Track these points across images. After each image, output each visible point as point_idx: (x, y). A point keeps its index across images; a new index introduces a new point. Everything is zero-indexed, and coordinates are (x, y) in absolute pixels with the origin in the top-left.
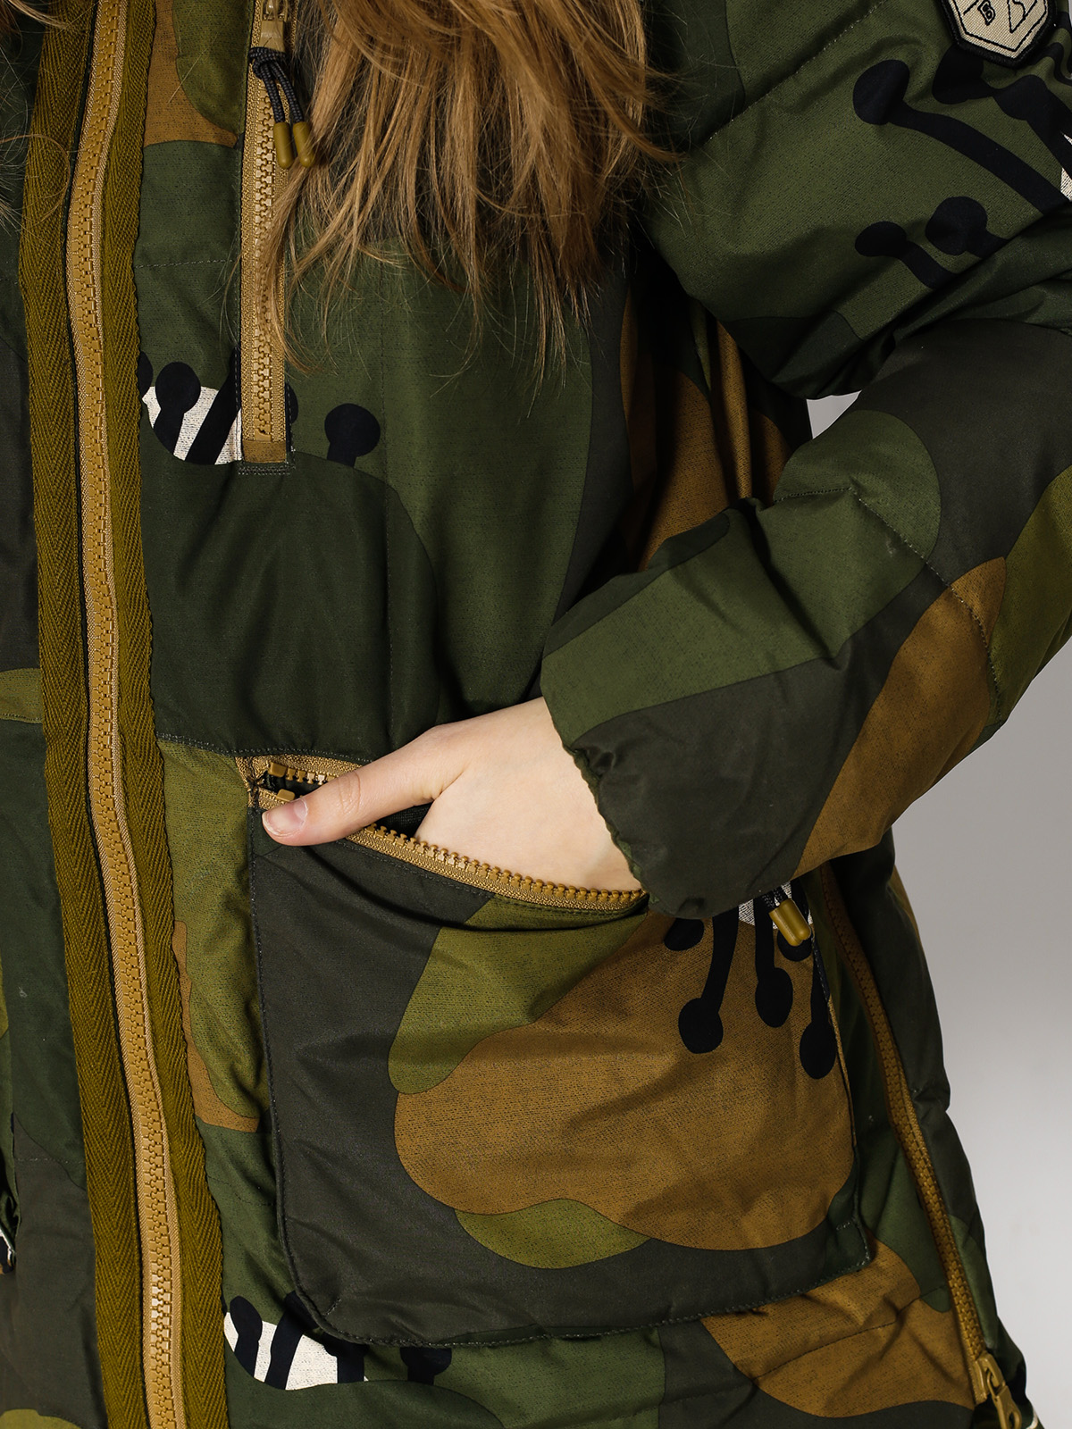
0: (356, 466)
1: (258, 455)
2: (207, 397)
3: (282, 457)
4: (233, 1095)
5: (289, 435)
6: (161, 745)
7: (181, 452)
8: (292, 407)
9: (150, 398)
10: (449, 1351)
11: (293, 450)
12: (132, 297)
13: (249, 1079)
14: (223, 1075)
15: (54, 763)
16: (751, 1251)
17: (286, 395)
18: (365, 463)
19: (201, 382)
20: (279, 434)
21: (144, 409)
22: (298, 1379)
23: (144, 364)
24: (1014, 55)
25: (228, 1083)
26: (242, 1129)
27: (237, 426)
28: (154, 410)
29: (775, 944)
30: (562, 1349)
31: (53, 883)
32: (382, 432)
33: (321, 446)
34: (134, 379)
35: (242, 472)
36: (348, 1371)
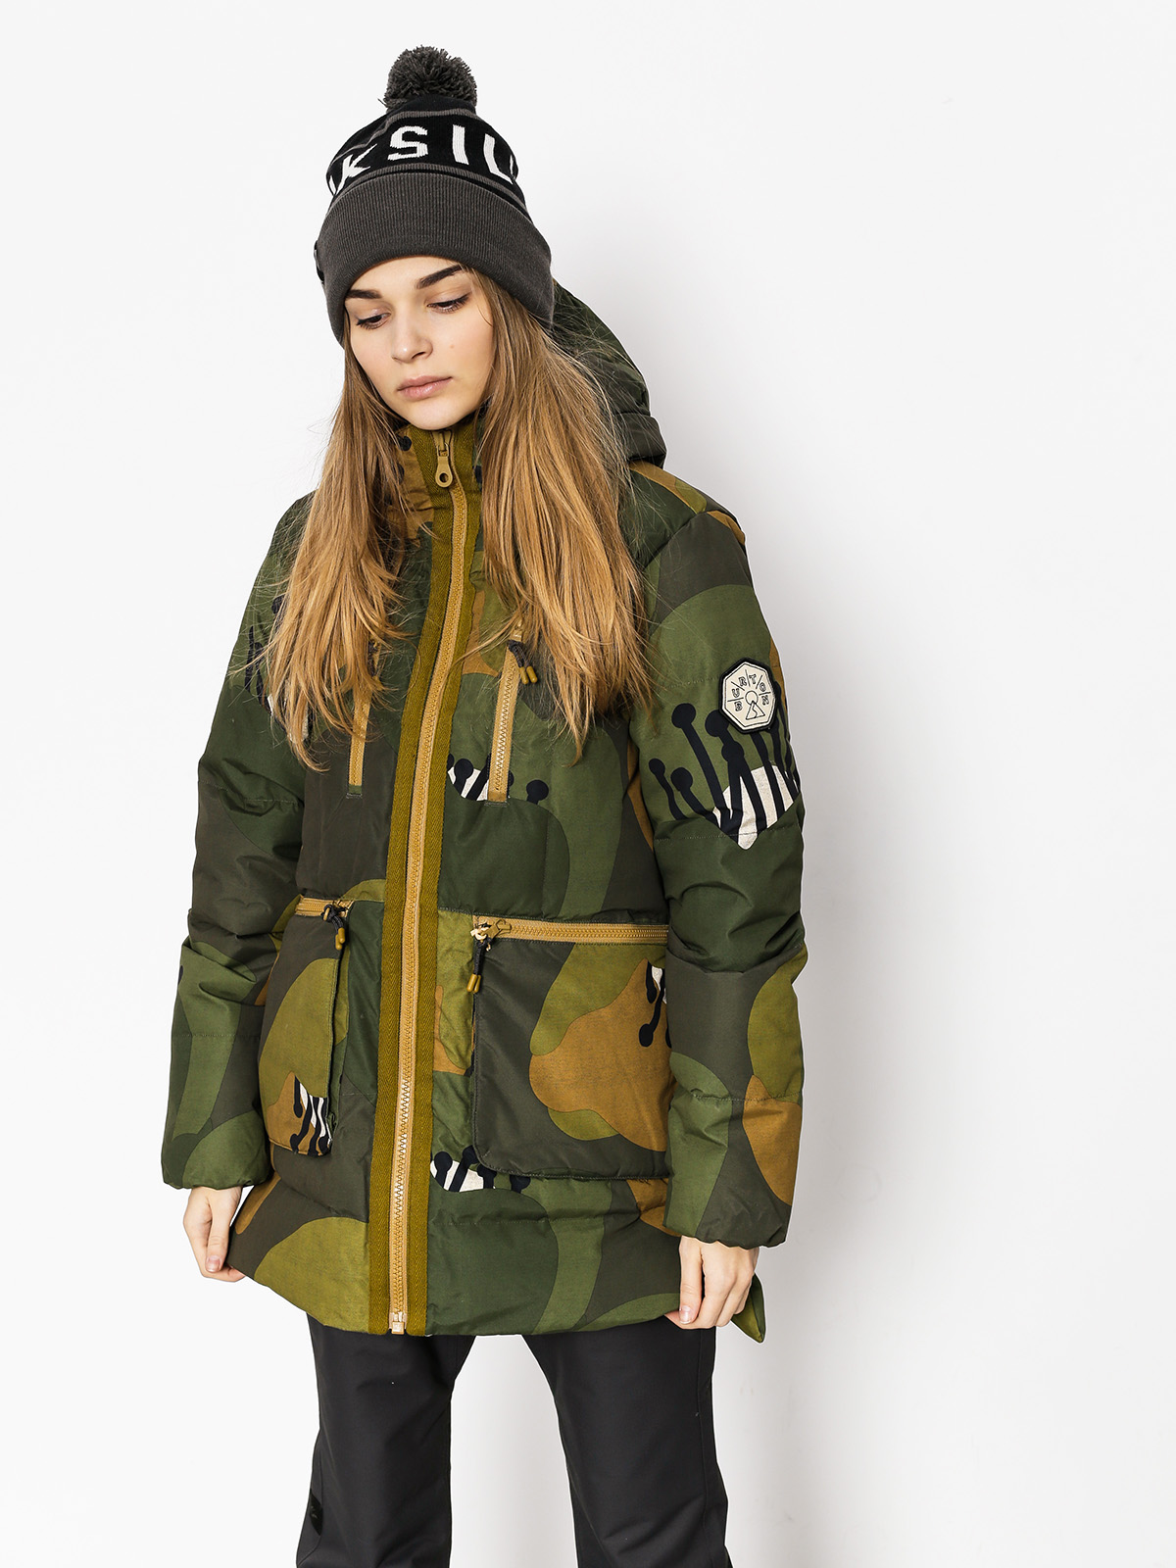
0: (538, 804)
1: (494, 798)
2: (476, 773)
3: (504, 800)
4: (456, 1058)
5: (508, 791)
6: (438, 911)
7: (464, 794)
8: (511, 780)
9: (451, 772)
10: (529, 1179)
11: (510, 797)
12: (450, 731)
13: (463, 1053)
14: (453, 1049)
15: (388, 920)
16: (652, 1151)
17: (508, 775)
18: (542, 803)
19: (473, 766)
20: (503, 789)
21: (449, 777)
22: (467, 1186)
23: (451, 758)
24: (744, 728)
25: (455, 1053)
26: (459, 1074)
27: (486, 785)
28: (453, 779)
30: (574, 1184)
31: (380, 970)
32: (549, 791)
33: (523, 795)
34: (446, 764)
35: (486, 804)
36: (488, 1184)
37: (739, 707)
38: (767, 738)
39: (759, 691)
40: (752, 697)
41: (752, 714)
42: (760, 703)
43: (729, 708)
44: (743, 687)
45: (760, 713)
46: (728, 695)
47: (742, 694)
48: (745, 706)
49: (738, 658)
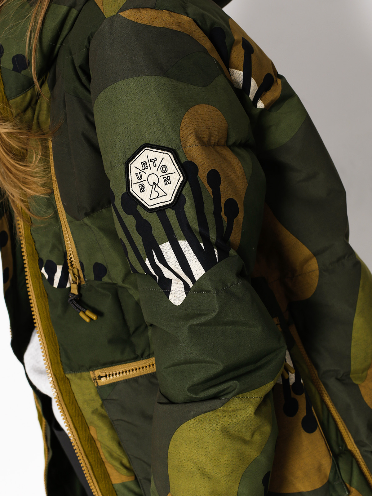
0: (103, 280)
2: (59, 269)
4: (124, 471)
6: (67, 375)
7: (56, 286)
9: (43, 270)
11: (86, 280)
12: (33, 243)
13: (128, 465)
14: (119, 466)
17: (80, 264)
18: (105, 279)
19: (56, 263)
20: (81, 276)
21: (42, 274)
23: (40, 261)
24: (150, 208)
25: (122, 468)
26: (130, 480)
28: (47, 276)
29: (291, 390)
32: (107, 269)
33: (93, 277)
34: (38, 266)
37: (143, 189)
38: (171, 215)
39: (160, 173)
40: (153, 179)
41: (155, 195)
42: (162, 183)
43: (135, 189)
44: (145, 171)
45: (161, 193)
46: (133, 179)
47: (144, 177)
48: (148, 188)
49: (141, 144)
